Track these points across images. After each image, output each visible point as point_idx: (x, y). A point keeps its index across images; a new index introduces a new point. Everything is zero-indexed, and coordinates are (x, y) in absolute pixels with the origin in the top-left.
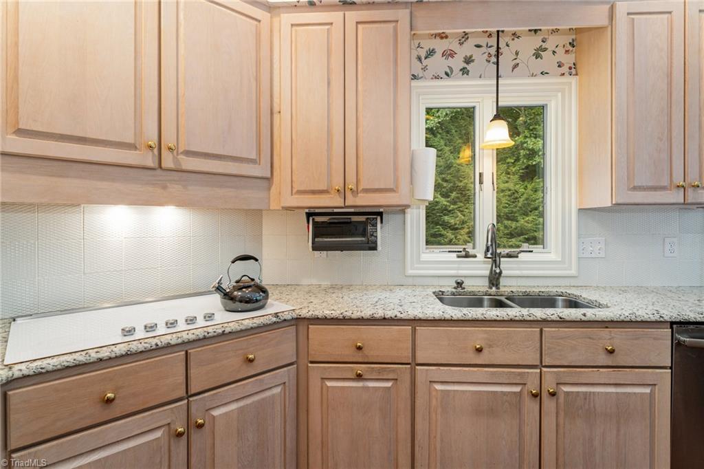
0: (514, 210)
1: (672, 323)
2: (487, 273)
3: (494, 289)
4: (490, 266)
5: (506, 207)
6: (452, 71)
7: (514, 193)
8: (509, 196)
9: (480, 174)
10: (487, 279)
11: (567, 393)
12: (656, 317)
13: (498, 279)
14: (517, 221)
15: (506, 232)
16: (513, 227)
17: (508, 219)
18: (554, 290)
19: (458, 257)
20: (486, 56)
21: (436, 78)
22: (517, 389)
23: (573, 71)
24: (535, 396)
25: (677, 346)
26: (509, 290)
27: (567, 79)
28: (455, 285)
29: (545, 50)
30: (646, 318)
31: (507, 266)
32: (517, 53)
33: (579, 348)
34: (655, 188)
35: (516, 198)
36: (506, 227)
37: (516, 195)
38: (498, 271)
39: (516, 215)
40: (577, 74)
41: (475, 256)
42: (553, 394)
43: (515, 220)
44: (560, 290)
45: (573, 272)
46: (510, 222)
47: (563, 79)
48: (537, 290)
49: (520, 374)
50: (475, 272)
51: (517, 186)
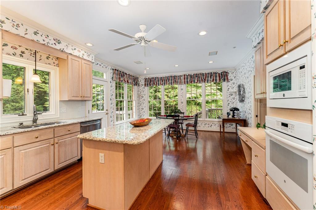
0: (17, 98)
1: (80, 123)
2: (32, 119)
3: (35, 124)
4: (33, 117)
5: (12, 97)
6: (16, 54)
7: (17, 90)
8: (14, 91)
9: (28, 89)
10: (32, 121)
11: (60, 142)
12: (78, 122)
13: (37, 120)
14: (19, 103)
15: (12, 108)
16: (17, 106)
17: (13, 102)
18: (54, 121)
19: (19, 115)
20: (30, 53)
21: (8, 54)
22: (48, 145)
23: (58, 65)
24: (53, 145)
25: (81, 127)
26: (40, 123)
27: (56, 67)
28: (20, 125)
29: (50, 58)
30: (76, 123)
31: (39, 117)
32: (41, 56)
33: (63, 132)
34: (77, 97)
35: (18, 93)
36: (12, 106)
37: (18, 91)
38: (37, 118)
39: (19, 100)
40: (58, 67)
41: (26, 115)
42: (57, 143)
43: (17, 102)
44: (55, 121)
45: (58, 116)
46: (15, 103)
47: (54, 67)
48: (49, 122)
49: (49, 141)
50: (28, 119)
51: (18, 87)
